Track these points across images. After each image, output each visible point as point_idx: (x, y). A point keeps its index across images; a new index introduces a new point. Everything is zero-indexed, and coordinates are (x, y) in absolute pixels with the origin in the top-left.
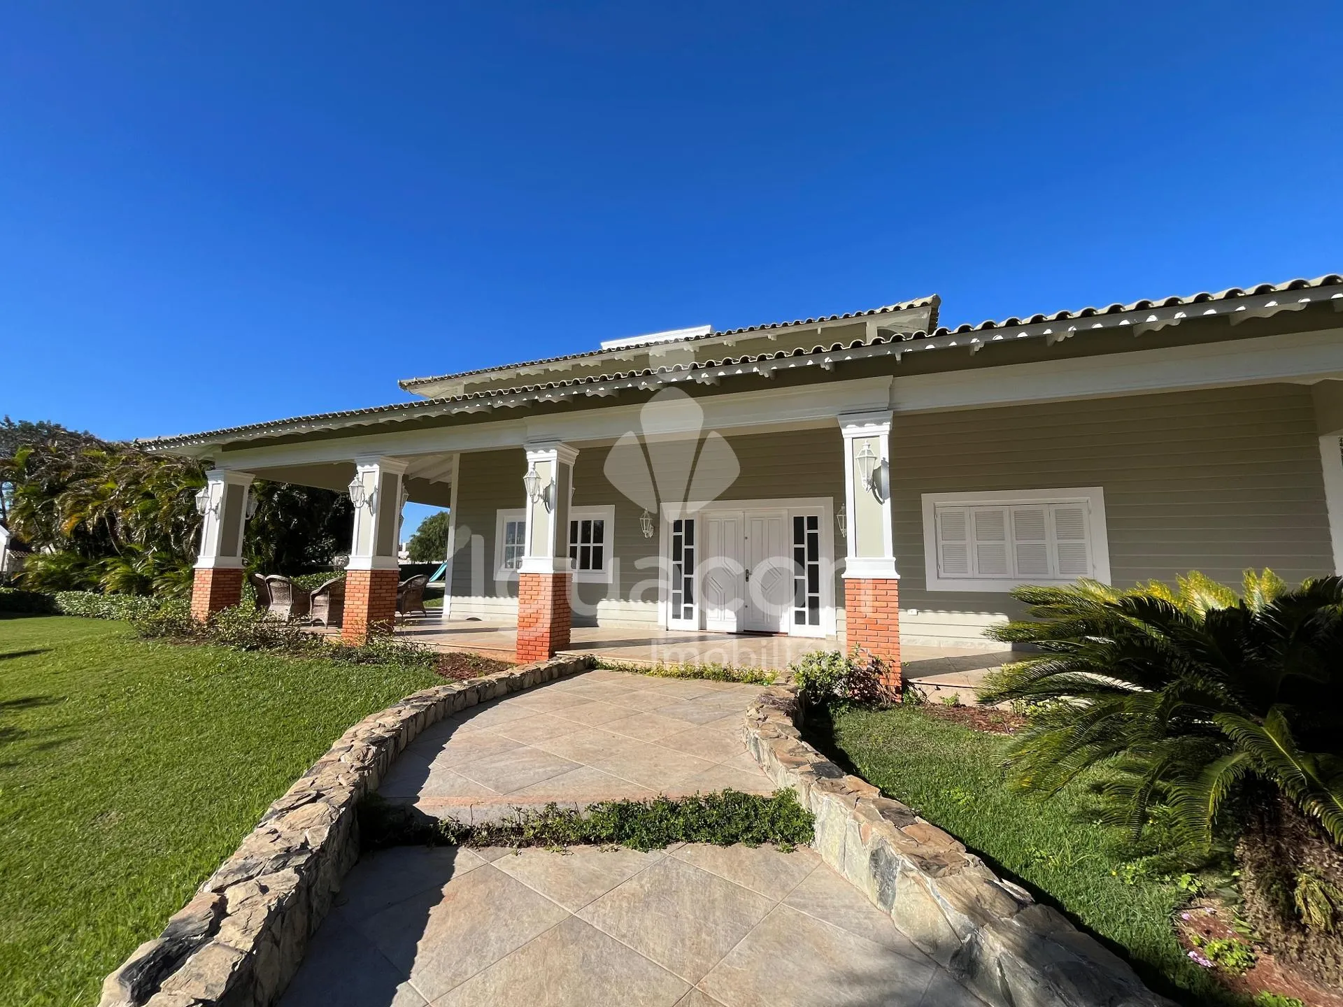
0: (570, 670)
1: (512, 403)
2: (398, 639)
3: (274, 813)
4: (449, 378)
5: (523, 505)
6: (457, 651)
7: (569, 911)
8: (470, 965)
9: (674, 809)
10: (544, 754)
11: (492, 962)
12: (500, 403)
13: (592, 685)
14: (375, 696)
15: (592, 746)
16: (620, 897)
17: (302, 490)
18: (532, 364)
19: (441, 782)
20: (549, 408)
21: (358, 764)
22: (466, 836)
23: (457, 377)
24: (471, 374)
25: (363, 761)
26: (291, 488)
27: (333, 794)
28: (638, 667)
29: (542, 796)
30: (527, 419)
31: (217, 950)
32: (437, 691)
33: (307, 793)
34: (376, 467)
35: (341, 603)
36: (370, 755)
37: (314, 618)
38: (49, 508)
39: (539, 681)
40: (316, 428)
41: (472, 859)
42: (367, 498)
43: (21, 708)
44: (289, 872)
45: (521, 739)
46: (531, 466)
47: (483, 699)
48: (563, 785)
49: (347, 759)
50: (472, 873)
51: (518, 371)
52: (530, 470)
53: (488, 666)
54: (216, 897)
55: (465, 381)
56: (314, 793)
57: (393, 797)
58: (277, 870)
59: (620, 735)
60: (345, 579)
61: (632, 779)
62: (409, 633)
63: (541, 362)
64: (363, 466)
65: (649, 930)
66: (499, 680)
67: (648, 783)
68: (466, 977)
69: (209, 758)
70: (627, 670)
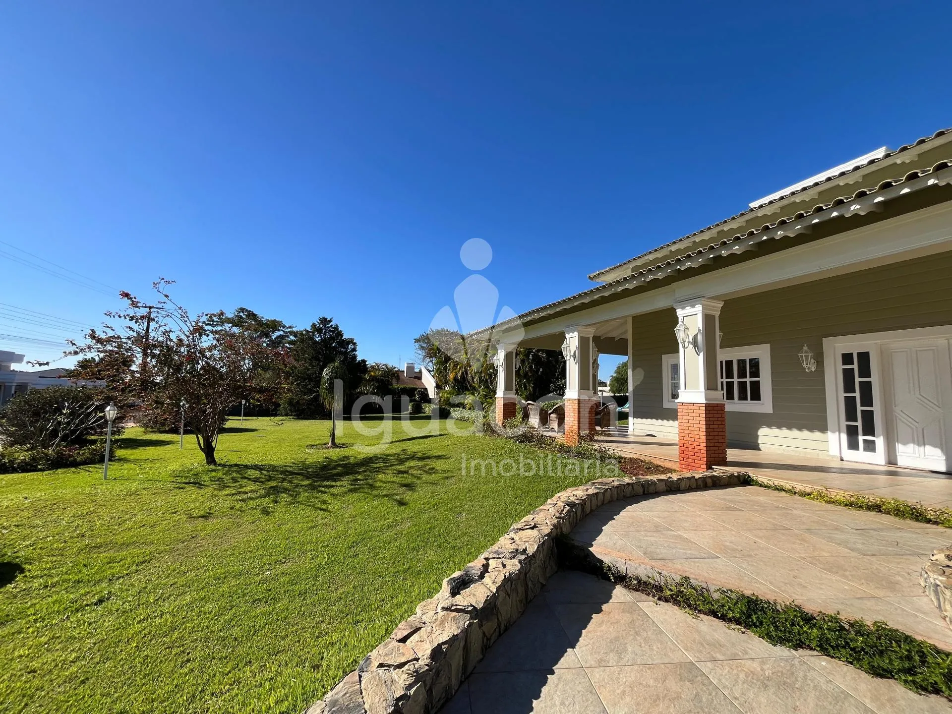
0: (722, 482)
1: (660, 275)
2: (595, 444)
3: (514, 529)
4: (620, 266)
5: (677, 351)
6: (635, 456)
7: (691, 658)
8: (612, 658)
9: (808, 619)
10: (687, 541)
11: (627, 664)
12: (651, 277)
13: (744, 498)
14: (581, 479)
15: (732, 545)
16: (739, 669)
17: (543, 351)
18: (681, 240)
19: (608, 539)
20: (690, 273)
21: (558, 515)
22: (621, 579)
23: (625, 264)
24: (634, 259)
25: (561, 514)
26: (538, 351)
27: (543, 528)
28: (797, 490)
29: (679, 570)
30: (674, 285)
31: (482, 586)
32: (613, 481)
33: (530, 523)
34: (576, 334)
35: (563, 419)
36: (565, 511)
37: (551, 427)
38: (445, 369)
39: (694, 486)
40: (542, 315)
41: (624, 595)
42: (572, 354)
43: (437, 459)
44: (516, 561)
45: (670, 526)
46: (680, 320)
47: (647, 492)
48: (698, 566)
49: (553, 510)
50: (623, 604)
51: (670, 248)
52: (680, 323)
53: (658, 470)
54: (485, 562)
55: (631, 266)
56: (533, 524)
57: (578, 540)
58: (511, 559)
59: (762, 543)
60: (564, 405)
61: (766, 581)
62: (603, 441)
63: (688, 237)
64: (569, 334)
65: (762, 706)
66: (659, 480)
67: (783, 589)
68: (608, 665)
69: (499, 497)
70: (784, 490)
